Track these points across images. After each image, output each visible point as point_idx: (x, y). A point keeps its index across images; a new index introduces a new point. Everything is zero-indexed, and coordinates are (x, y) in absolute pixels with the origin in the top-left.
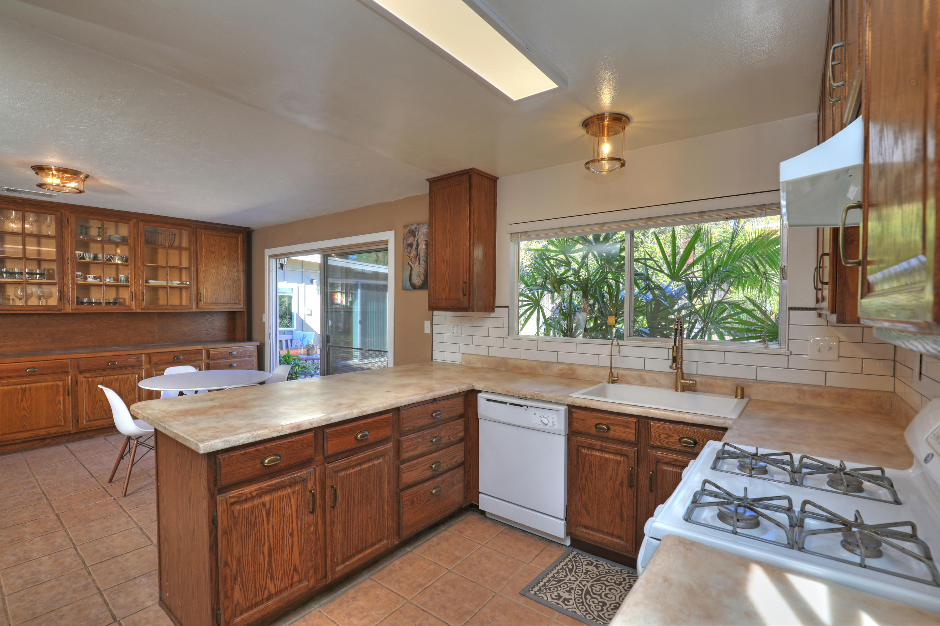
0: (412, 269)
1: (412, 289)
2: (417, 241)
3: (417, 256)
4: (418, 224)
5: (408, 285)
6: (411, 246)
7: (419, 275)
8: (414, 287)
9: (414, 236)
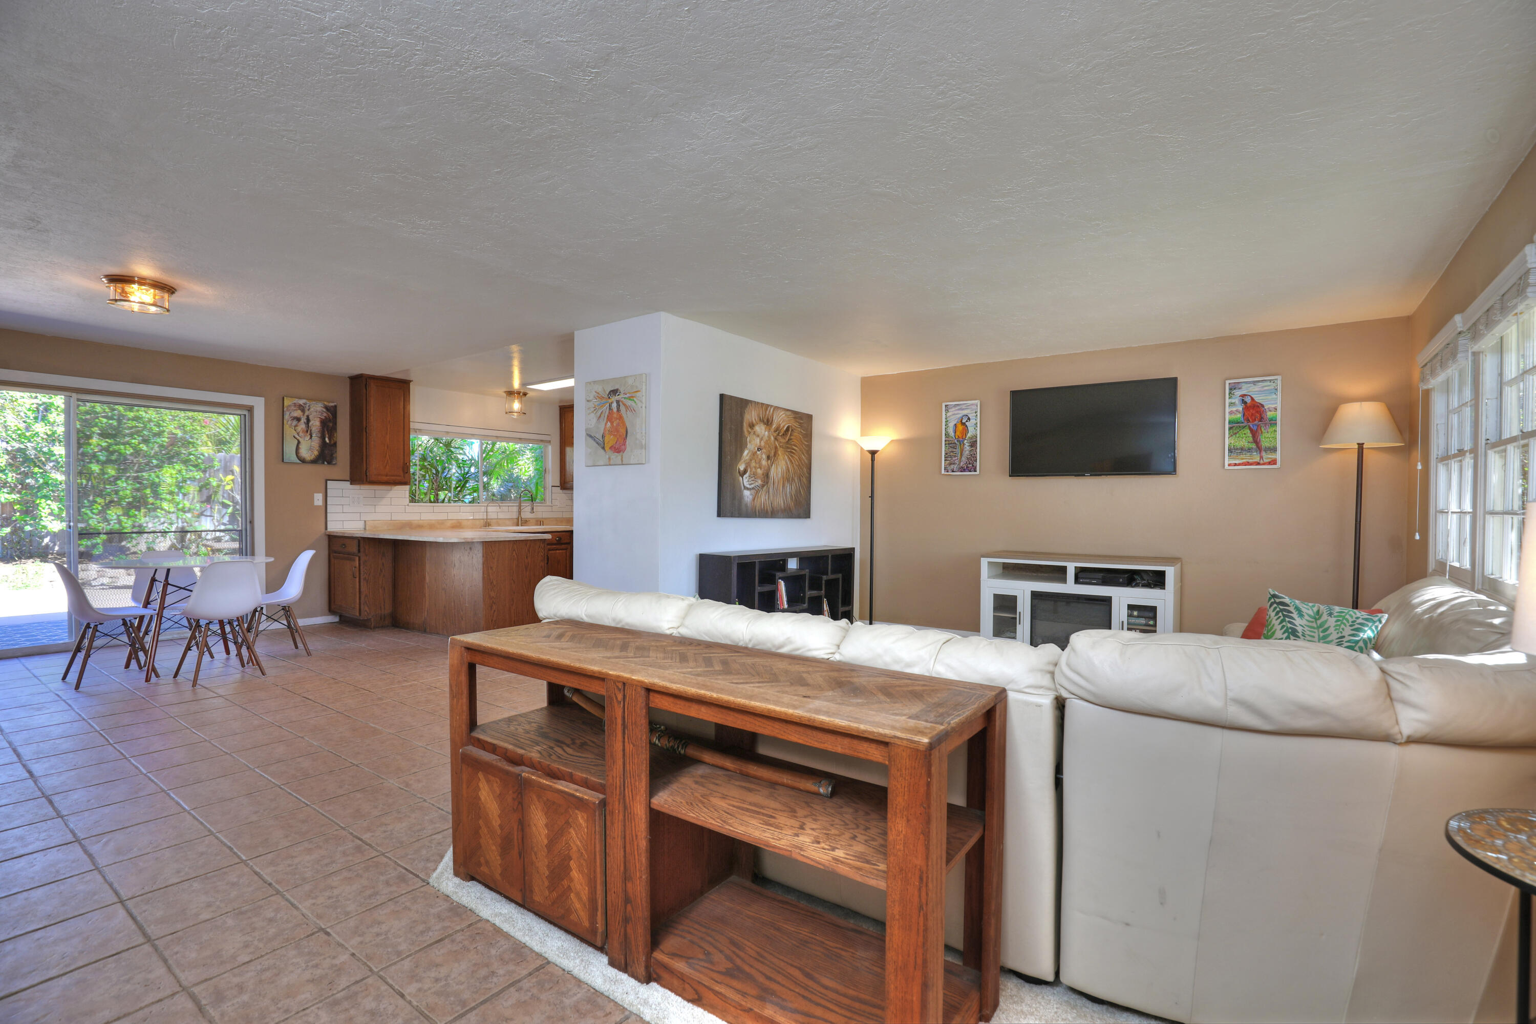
0: (299, 442)
1: (299, 461)
3: (308, 430)
5: (294, 458)
6: (299, 419)
7: (310, 449)
8: (303, 461)
9: (303, 411)
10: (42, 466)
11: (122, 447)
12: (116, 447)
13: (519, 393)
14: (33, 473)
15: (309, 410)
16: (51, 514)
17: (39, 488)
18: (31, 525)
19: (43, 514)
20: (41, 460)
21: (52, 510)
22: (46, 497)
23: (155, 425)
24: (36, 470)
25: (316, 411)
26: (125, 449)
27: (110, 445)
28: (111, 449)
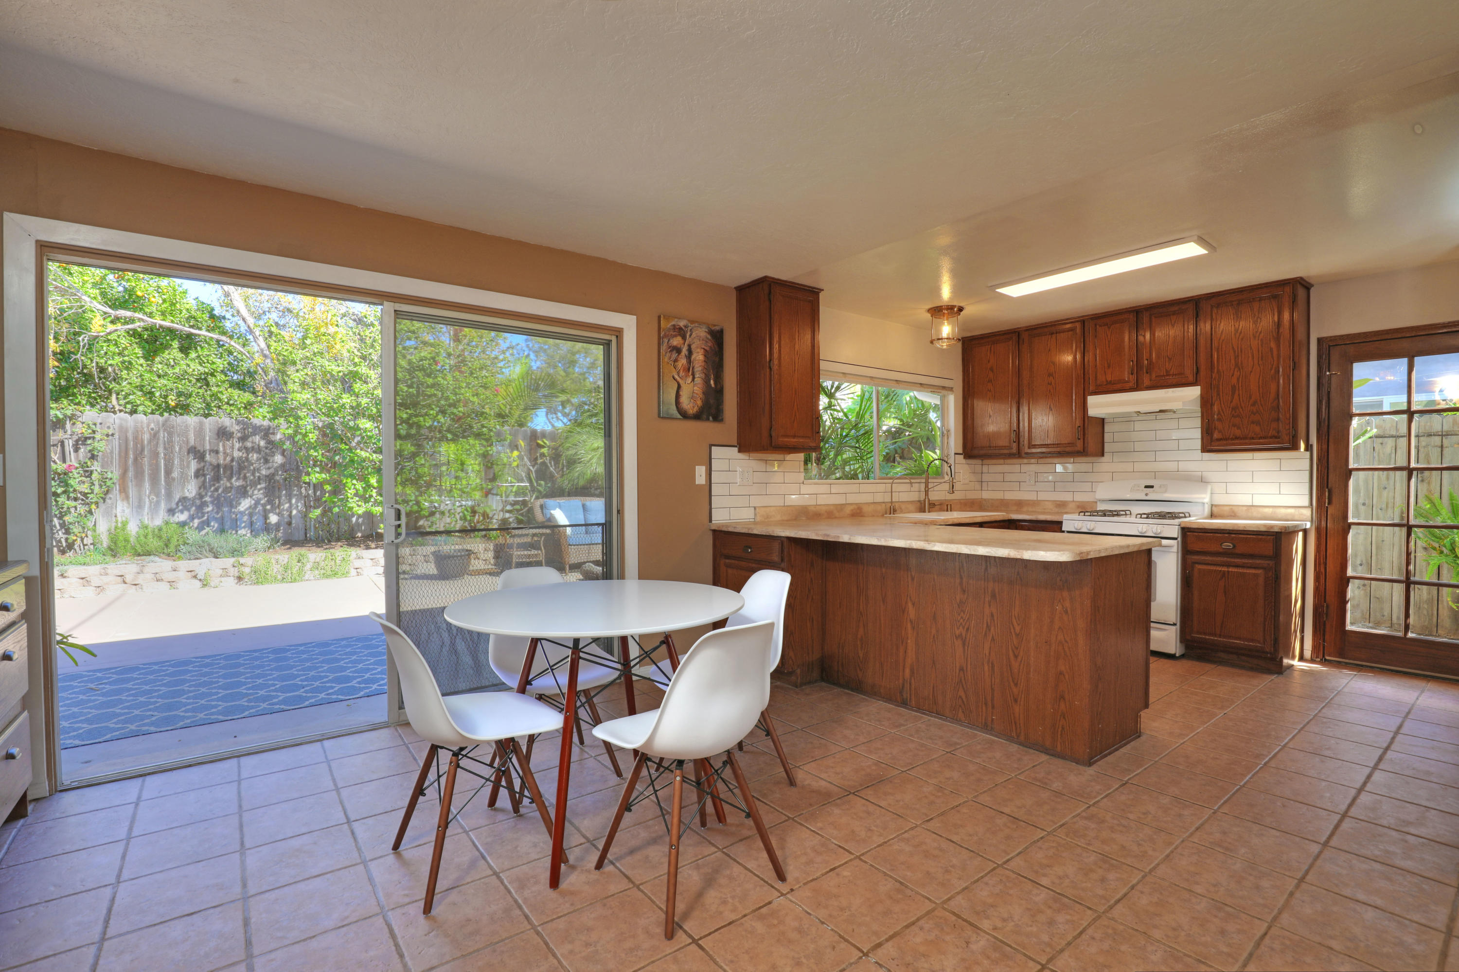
0: (679, 387)
1: (679, 416)
2: (689, 346)
3: (689, 369)
4: (692, 322)
5: (674, 411)
6: (678, 350)
7: (692, 397)
8: (685, 415)
9: (684, 338)
10: (348, 443)
11: (421, 419)
12: (415, 419)
13: (950, 308)
14: (340, 449)
15: (690, 336)
16: (356, 495)
17: (346, 467)
18: (338, 506)
19: (349, 495)
20: (348, 437)
21: (357, 490)
22: (352, 476)
23: (451, 393)
24: (343, 446)
25: (699, 338)
26: (424, 421)
27: (411, 416)
28: (411, 422)
